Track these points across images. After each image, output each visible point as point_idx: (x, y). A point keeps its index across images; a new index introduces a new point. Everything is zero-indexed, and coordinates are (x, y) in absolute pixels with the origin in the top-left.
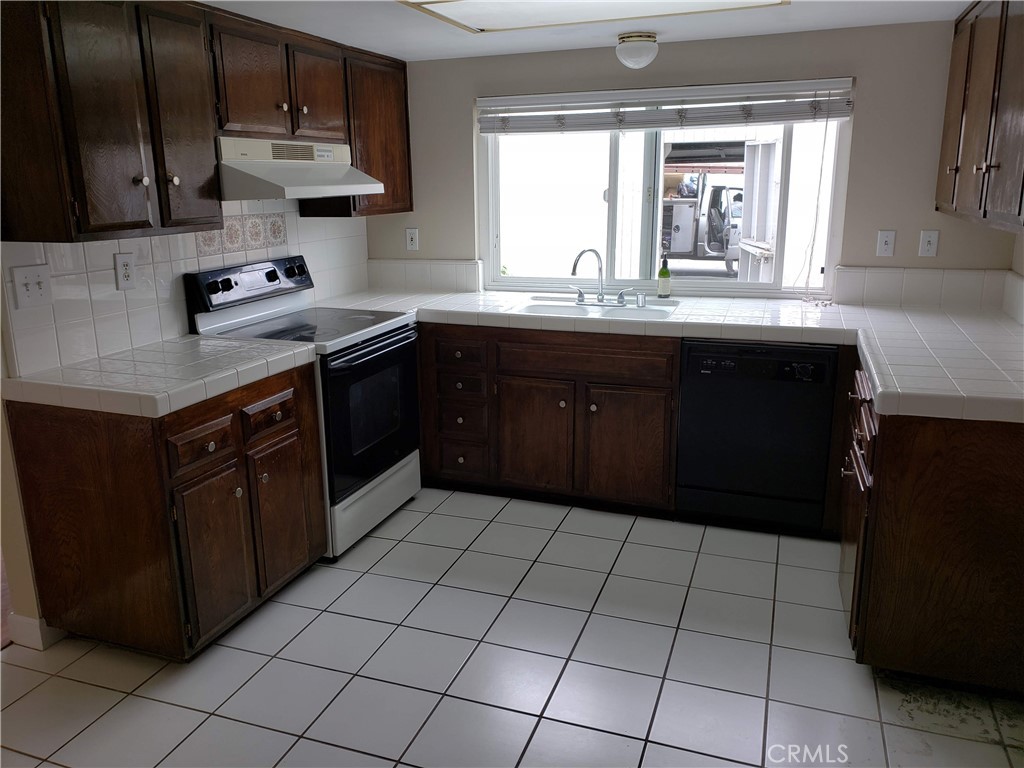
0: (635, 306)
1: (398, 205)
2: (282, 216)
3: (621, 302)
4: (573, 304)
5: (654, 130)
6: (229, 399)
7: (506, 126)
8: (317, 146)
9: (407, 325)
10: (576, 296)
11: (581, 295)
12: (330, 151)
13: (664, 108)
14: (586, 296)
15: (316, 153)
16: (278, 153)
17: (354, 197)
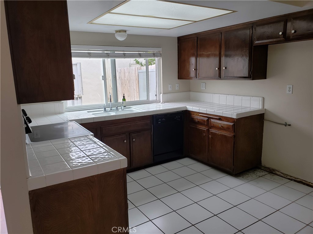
0: (121, 110)
3: (117, 109)
5: (114, 59)
10: (103, 109)
11: (105, 109)
13: (115, 52)
14: (106, 109)
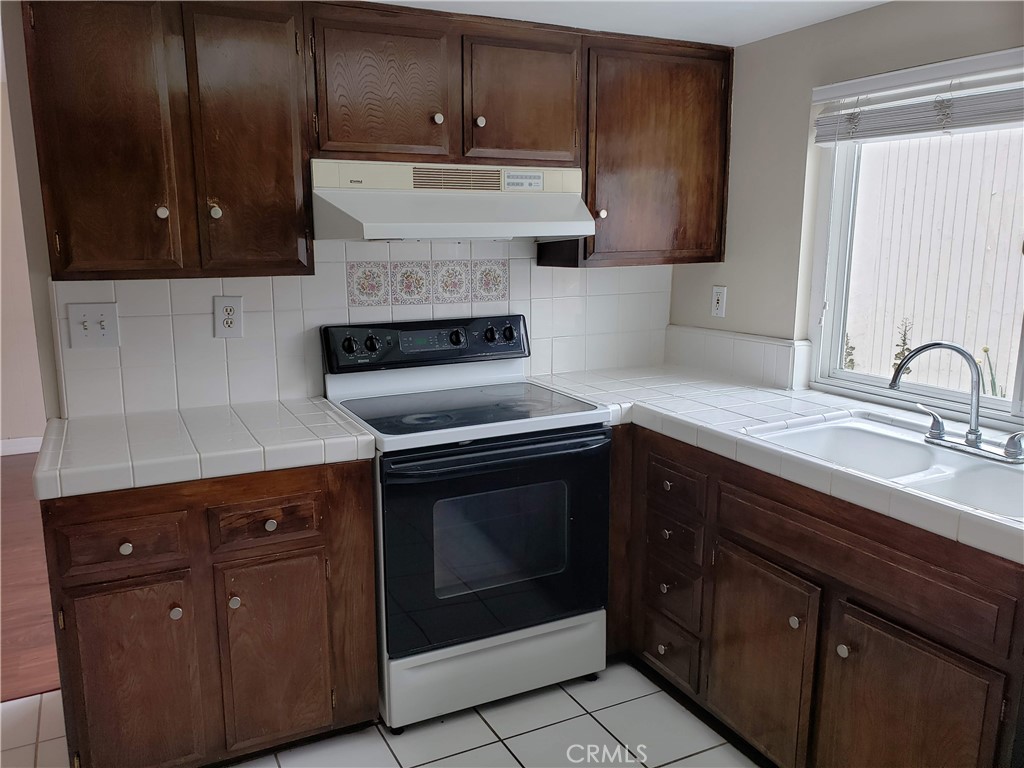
1: (685, 253)
2: (505, 264)
3: (1012, 454)
4: (920, 439)
6: (185, 492)
7: (856, 127)
8: (506, 171)
9: (600, 425)
11: (936, 424)
12: (539, 177)
15: (504, 180)
16: (421, 181)
17: (585, 239)
